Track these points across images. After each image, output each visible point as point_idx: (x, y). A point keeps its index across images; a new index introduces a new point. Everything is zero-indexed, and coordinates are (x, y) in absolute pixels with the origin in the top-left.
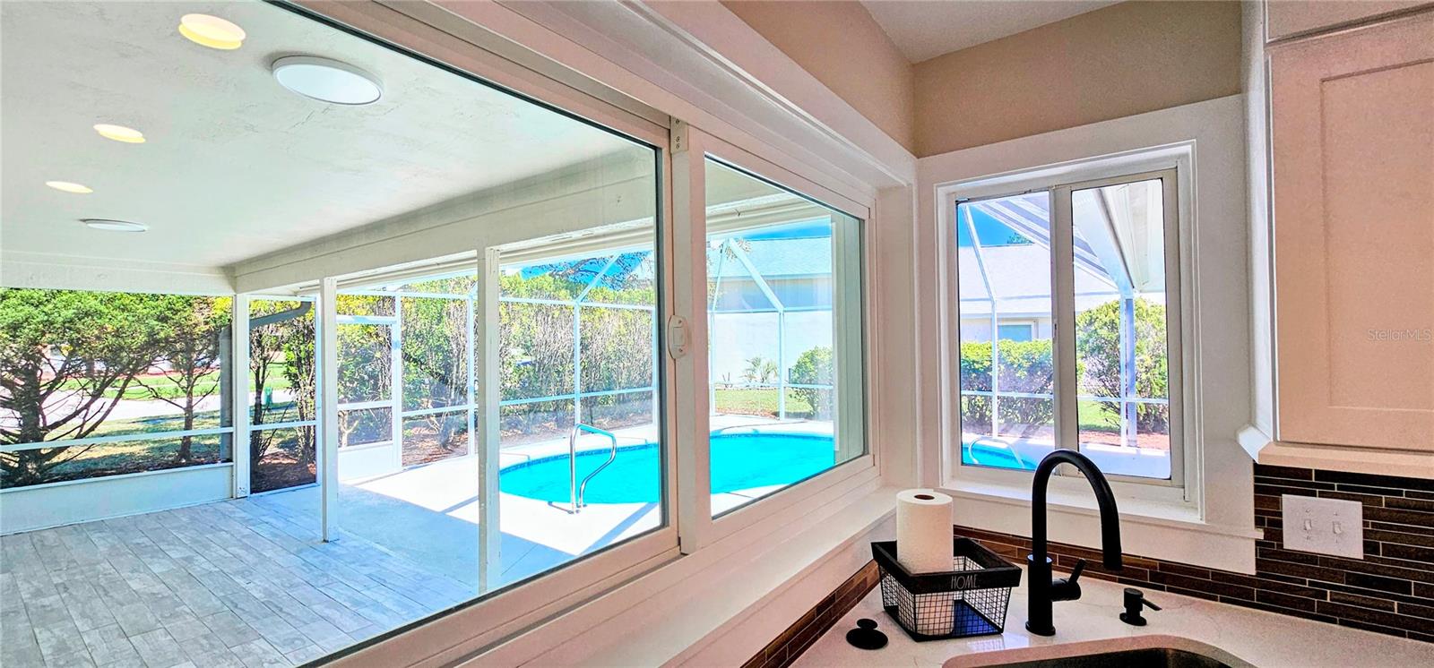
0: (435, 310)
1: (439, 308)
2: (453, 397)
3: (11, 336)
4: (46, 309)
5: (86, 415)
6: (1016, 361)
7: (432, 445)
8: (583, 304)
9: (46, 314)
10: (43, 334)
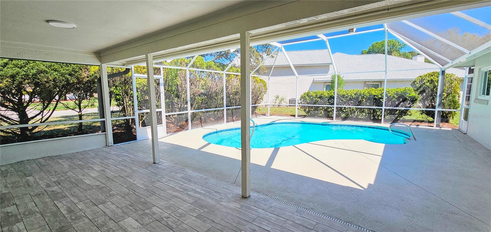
3: (12, 80)
4: (24, 70)
5: (43, 114)
6: (392, 95)
8: (227, 73)
9: (25, 71)
10: (25, 80)
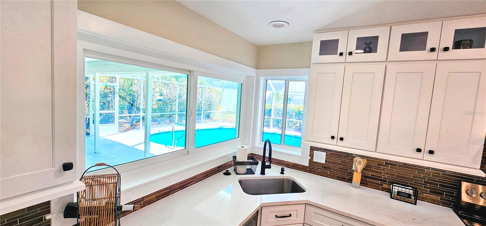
0: (130, 82)
1: (132, 81)
2: (135, 110)
7: (128, 126)
